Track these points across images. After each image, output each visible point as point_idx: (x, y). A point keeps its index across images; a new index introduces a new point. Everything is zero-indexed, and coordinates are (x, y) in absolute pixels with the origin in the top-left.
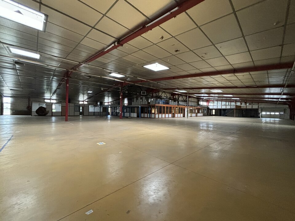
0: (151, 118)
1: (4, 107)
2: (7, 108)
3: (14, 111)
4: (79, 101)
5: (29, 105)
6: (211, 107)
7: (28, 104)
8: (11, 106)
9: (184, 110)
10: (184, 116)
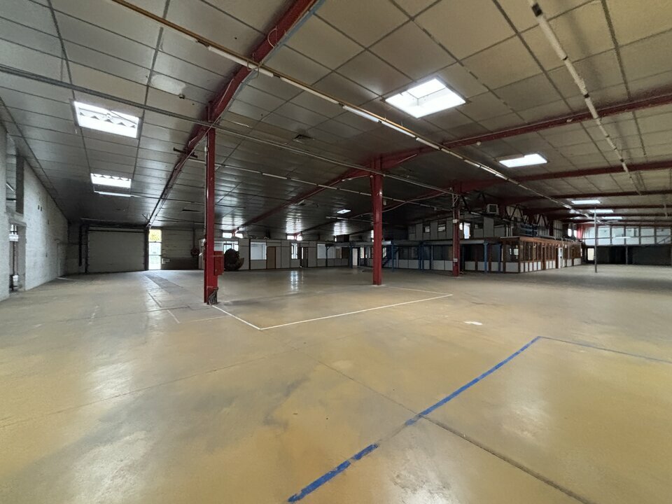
1: (150, 253)
2: (154, 254)
3: (168, 261)
4: (287, 235)
5: (194, 246)
7: (191, 243)
8: (162, 250)
9: (557, 250)
10: (557, 267)
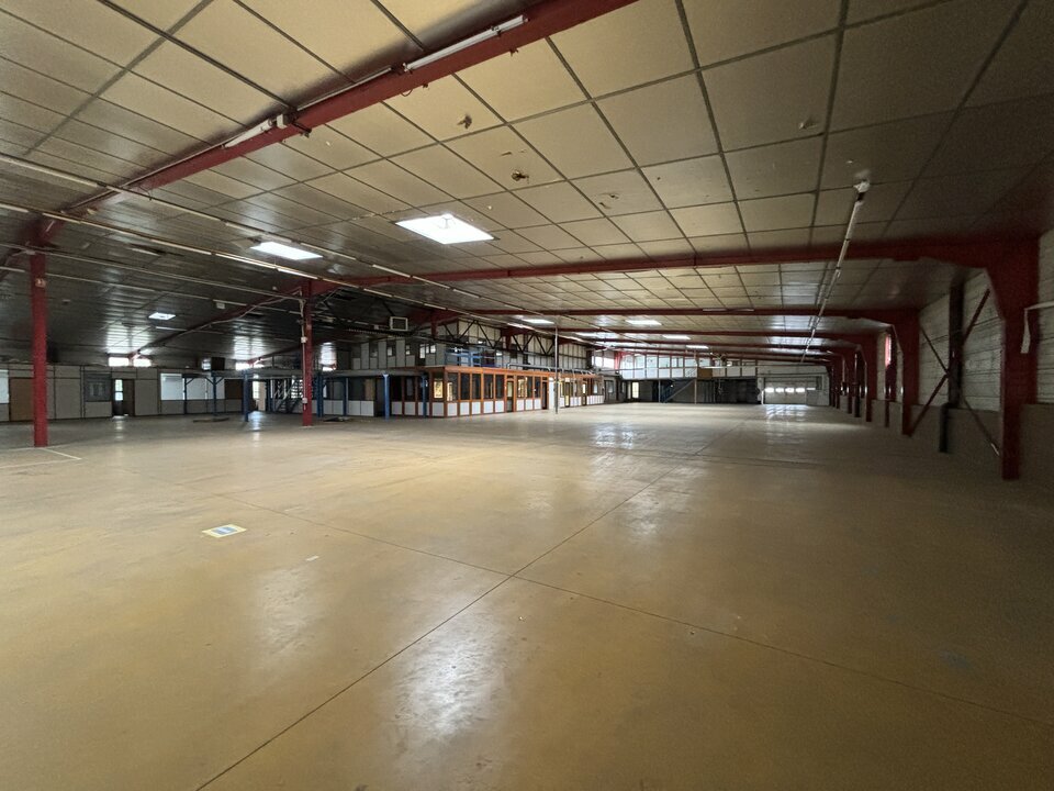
0: (431, 417)
4: (108, 355)
6: (626, 375)
9: (546, 385)
10: (545, 407)
